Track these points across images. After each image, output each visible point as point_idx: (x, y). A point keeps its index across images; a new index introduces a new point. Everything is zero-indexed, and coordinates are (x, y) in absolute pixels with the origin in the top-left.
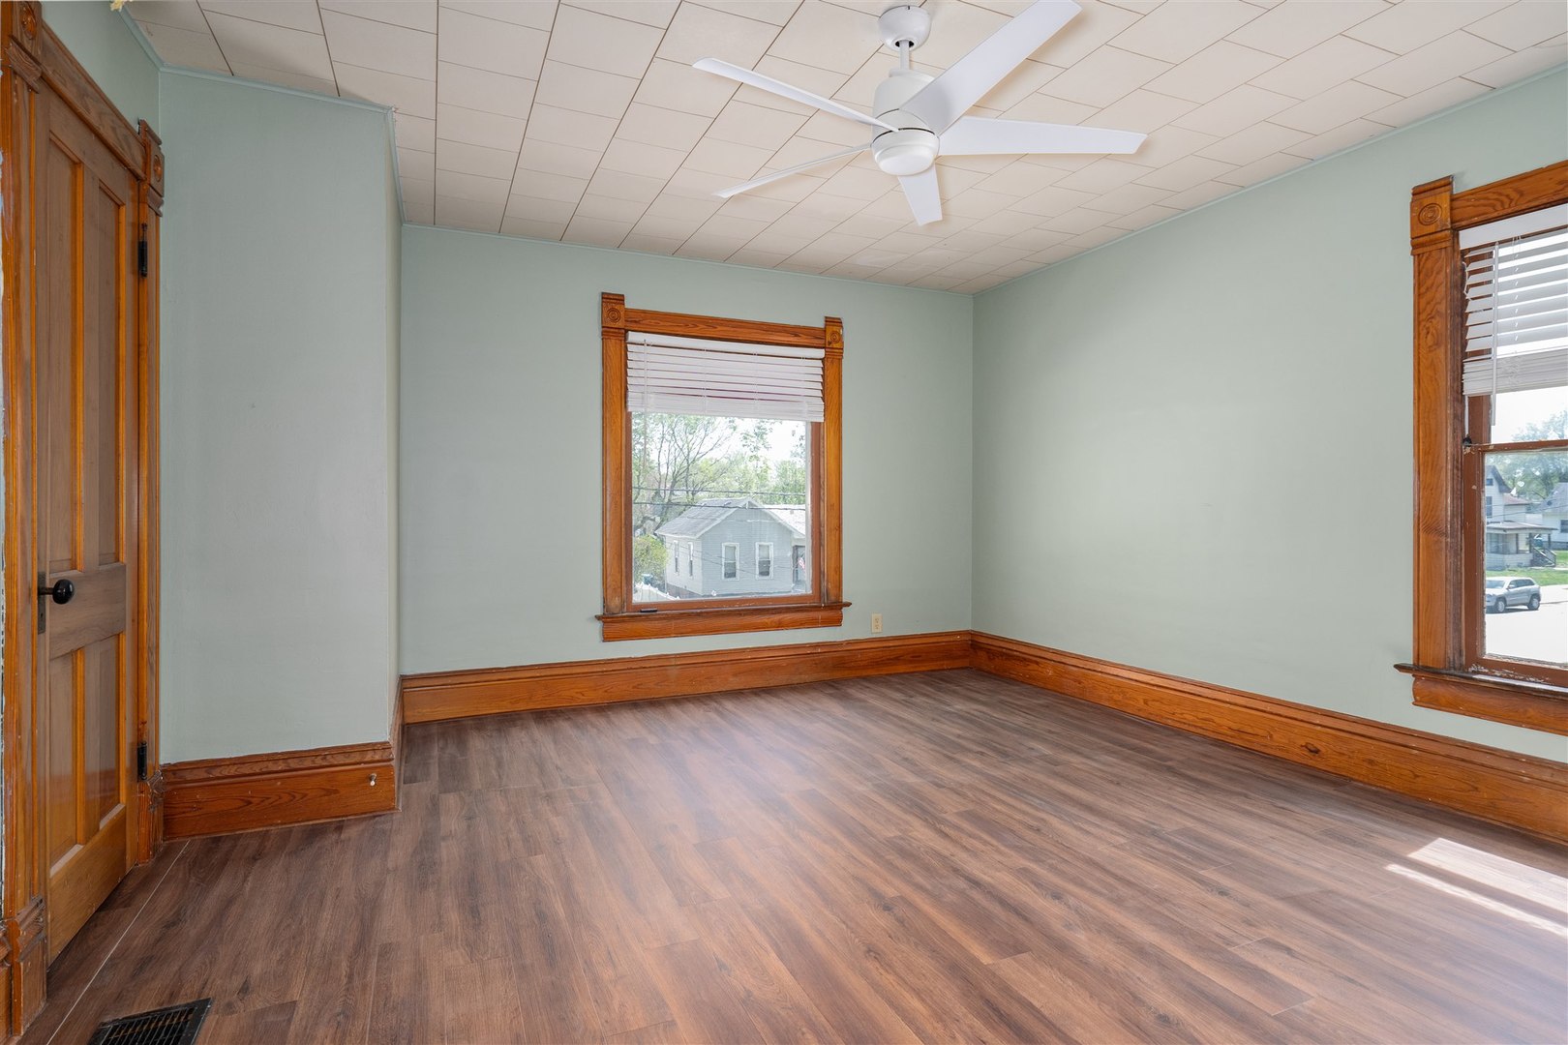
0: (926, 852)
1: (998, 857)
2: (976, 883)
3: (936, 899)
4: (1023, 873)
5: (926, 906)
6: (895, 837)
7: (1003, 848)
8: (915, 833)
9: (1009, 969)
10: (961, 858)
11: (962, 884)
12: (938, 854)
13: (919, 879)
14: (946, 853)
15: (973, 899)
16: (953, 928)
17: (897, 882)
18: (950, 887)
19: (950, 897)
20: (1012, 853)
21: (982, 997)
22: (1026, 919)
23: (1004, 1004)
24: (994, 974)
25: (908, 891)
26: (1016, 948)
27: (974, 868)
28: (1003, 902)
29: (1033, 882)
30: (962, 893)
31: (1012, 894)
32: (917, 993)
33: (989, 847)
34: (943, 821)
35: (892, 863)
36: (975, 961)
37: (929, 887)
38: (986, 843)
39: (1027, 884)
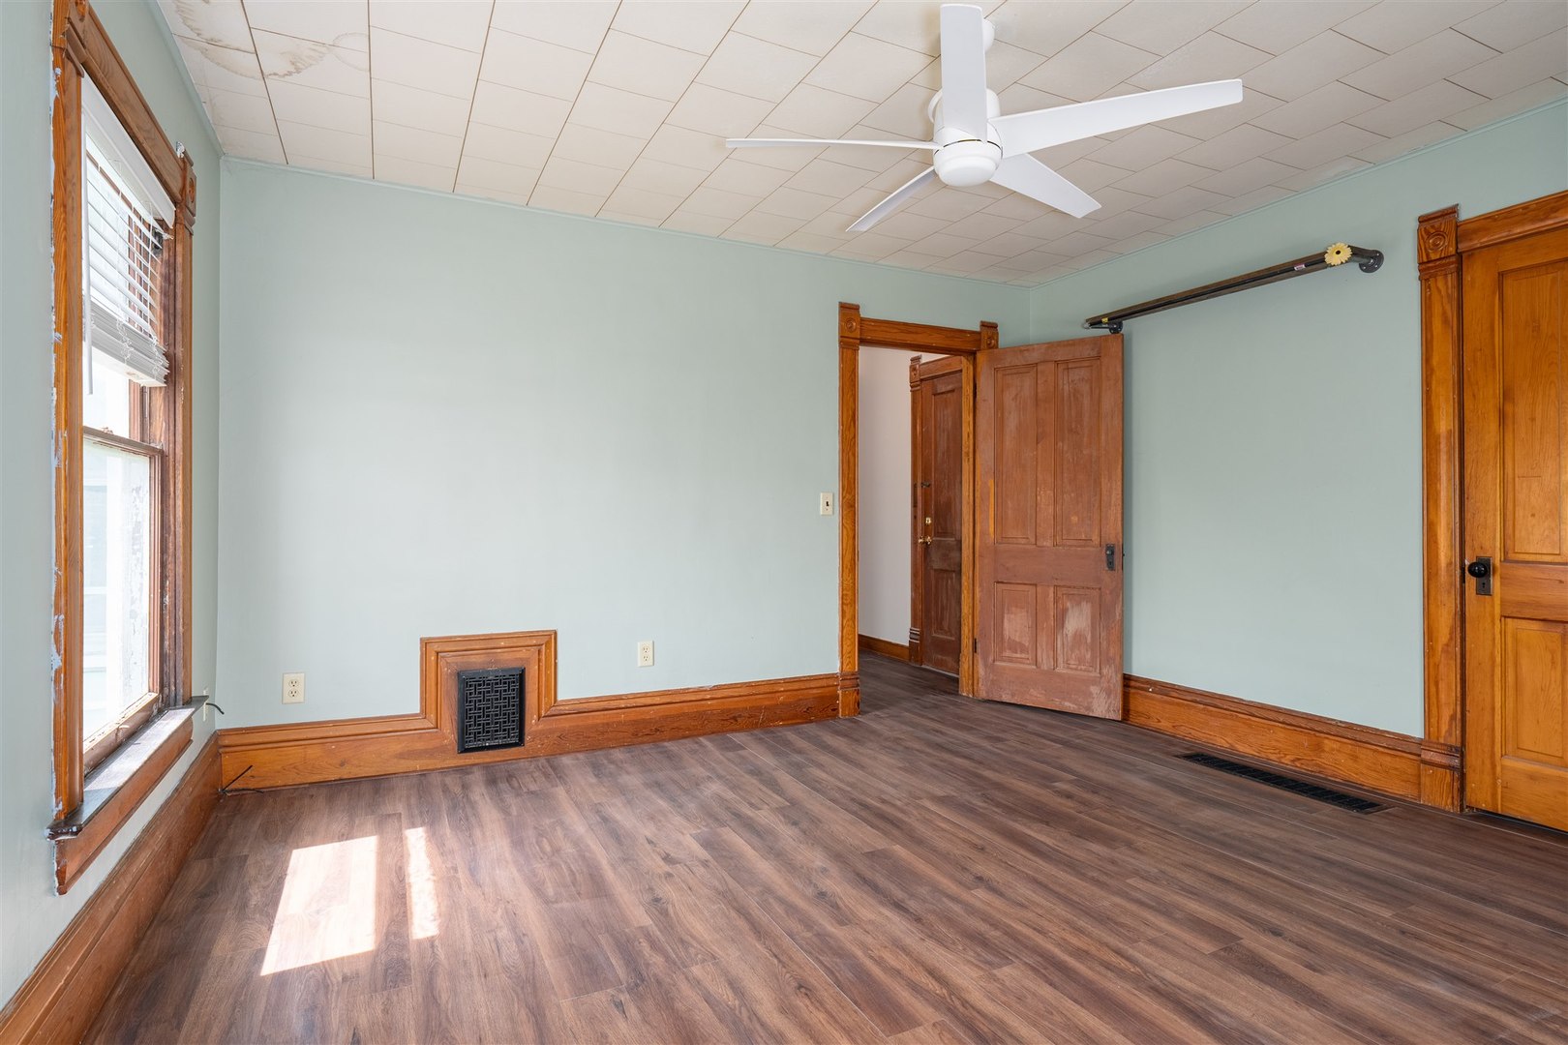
0: (954, 943)
1: (869, 940)
2: (899, 906)
3: (936, 889)
4: (843, 918)
5: (946, 883)
6: (1000, 966)
7: (859, 953)
8: (975, 975)
9: (880, 843)
10: (911, 937)
11: (912, 905)
12: (941, 942)
13: (956, 908)
14: (930, 943)
15: (902, 890)
16: (921, 866)
17: (978, 904)
18: (924, 901)
19: (923, 891)
20: (848, 945)
21: (902, 830)
22: (858, 874)
23: (889, 827)
24: (892, 840)
25: (965, 895)
26: (873, 855)
27: (897, 925)
28: (875, 889)
29: (838, 908)
30: (912, 896)
31: (864, 896)
32: (943, 830)
33: (876, 953)
34: (938, 1003)
35: (991, 925)
36: (904, 846)
37: (945, 900)
38: (879, 962)
39: (846, 906)
